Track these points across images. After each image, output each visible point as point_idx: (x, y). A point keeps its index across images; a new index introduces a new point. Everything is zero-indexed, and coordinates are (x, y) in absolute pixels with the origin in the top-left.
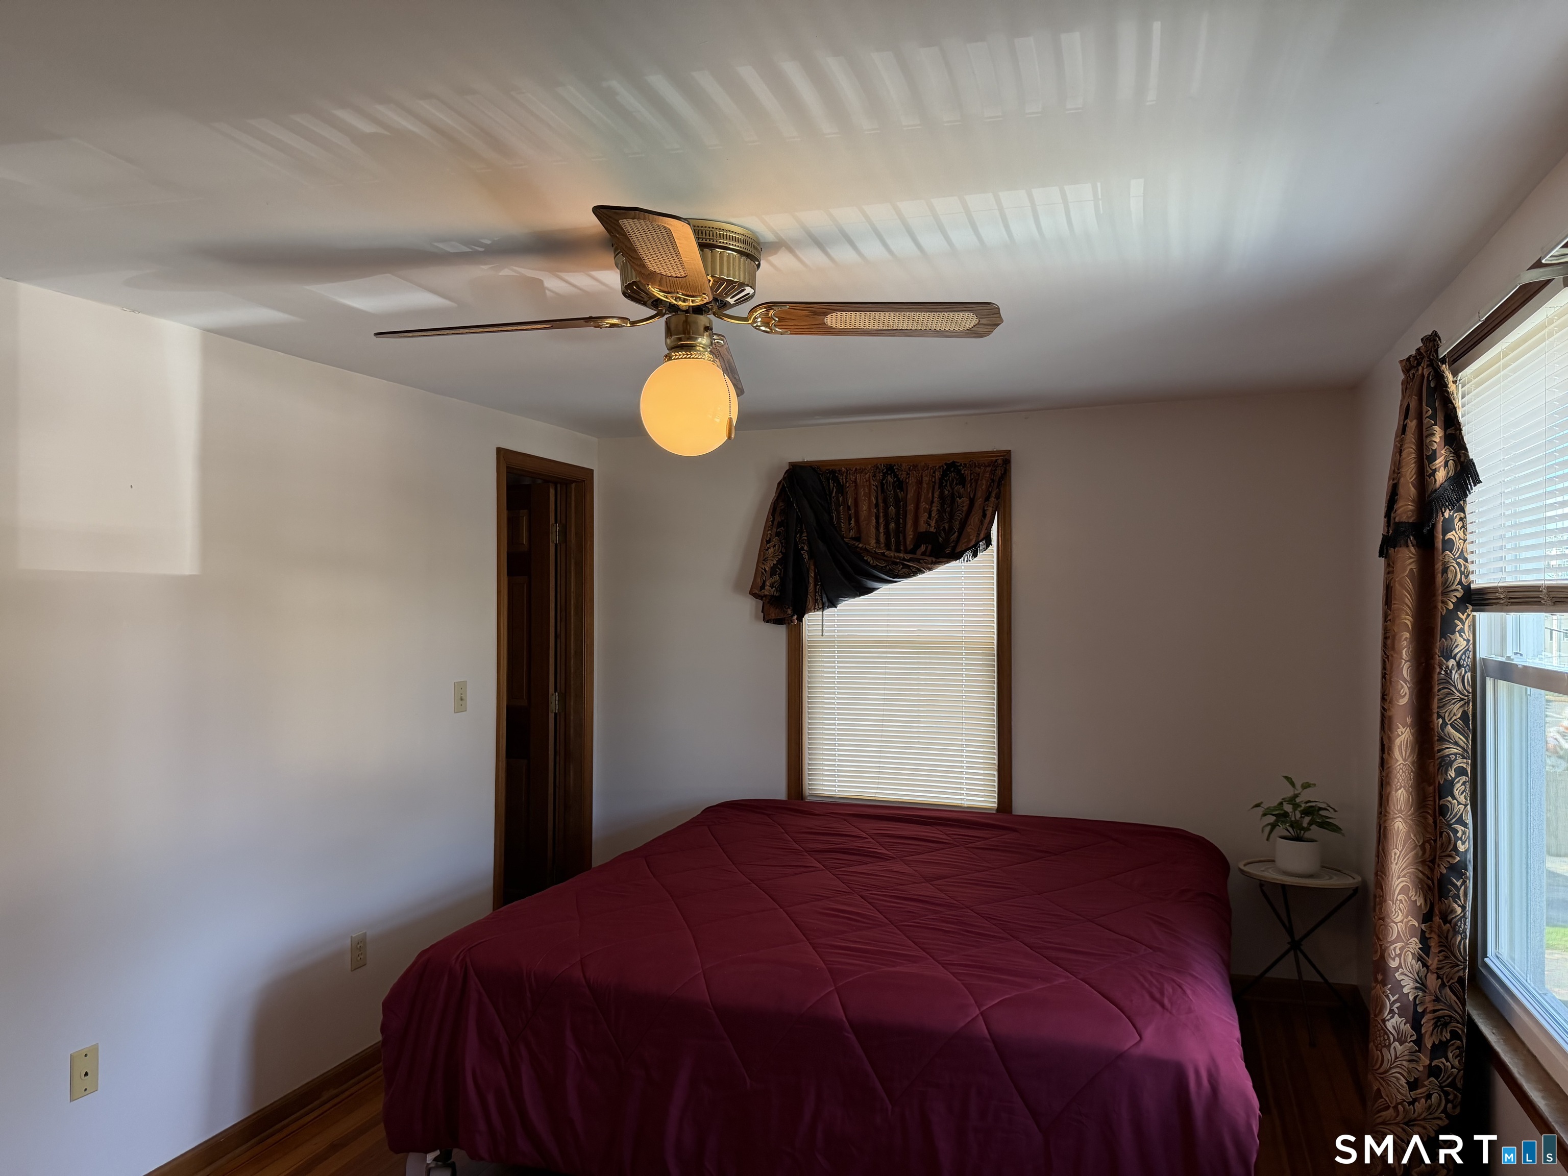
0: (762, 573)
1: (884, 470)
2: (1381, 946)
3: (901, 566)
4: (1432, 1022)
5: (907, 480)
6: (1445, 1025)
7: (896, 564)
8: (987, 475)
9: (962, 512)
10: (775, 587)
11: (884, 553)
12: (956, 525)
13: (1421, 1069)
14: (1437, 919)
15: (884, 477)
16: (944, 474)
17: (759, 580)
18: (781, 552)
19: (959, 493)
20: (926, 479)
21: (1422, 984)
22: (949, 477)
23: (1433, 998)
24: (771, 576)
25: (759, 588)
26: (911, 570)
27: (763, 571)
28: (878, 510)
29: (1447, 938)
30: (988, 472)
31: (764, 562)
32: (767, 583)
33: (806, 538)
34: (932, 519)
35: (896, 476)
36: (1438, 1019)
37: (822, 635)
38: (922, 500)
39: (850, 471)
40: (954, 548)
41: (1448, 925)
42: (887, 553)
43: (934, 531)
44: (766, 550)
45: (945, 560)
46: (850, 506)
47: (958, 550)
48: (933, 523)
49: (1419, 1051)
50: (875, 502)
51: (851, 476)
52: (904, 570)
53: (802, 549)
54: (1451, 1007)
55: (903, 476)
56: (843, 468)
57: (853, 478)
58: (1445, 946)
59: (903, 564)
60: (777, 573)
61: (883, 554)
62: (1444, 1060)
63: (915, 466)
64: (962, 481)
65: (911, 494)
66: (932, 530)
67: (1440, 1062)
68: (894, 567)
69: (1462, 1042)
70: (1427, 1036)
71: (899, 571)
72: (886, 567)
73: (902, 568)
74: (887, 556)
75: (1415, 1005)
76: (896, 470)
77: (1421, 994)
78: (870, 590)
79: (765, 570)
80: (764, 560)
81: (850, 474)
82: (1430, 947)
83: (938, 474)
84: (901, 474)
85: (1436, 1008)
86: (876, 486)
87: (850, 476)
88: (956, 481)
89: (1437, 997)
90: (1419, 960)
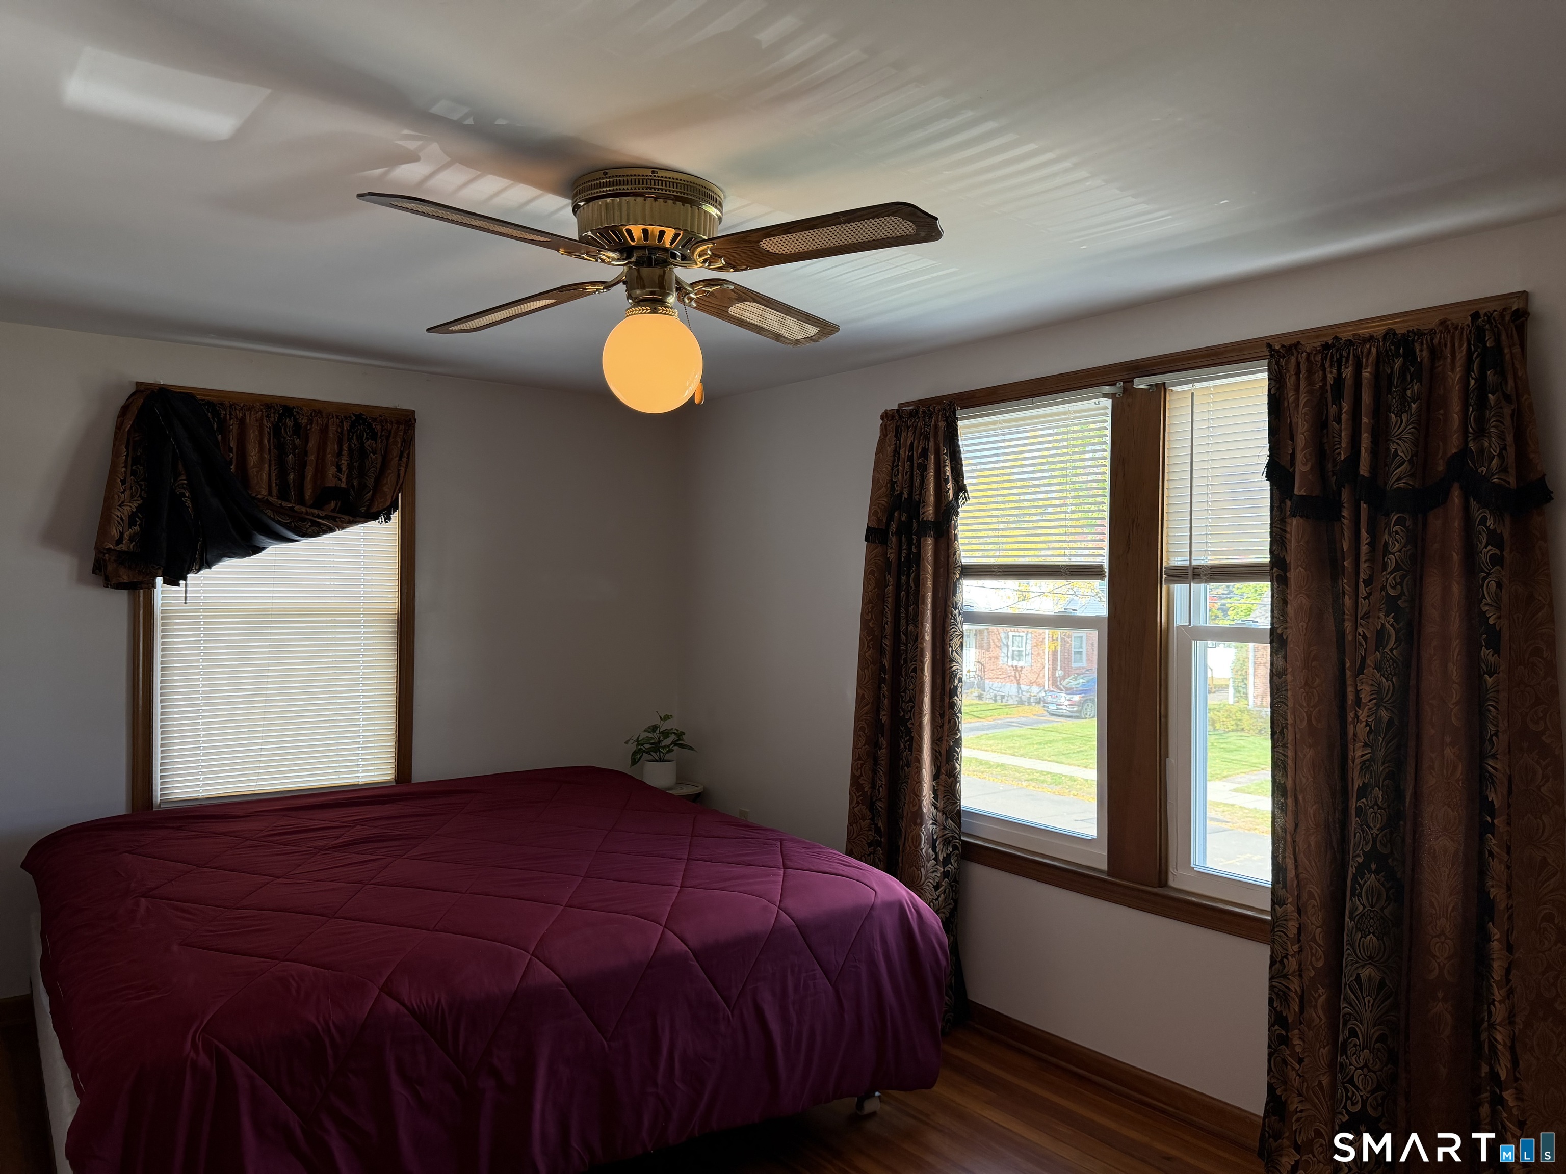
0: (119, 523)
1: (279, 411)
2: (919, 800)
3: (310, 524)
4: (942, 843)
5: (309, 427)
6: (949, 842)
7: (304, 520)
8: (401, 433)
9: (376, 469)
10: (135, 542)
11: (293, 507)
12: (370, 482)
13: (939, 875)
14: (943, 777)
15: (280, 419)
16: (353, 426)
17: (115, 531)
18: (140, 496)
19: (372, 449)
20: (332, 429)
21: (935, 821)
22: (358, 429)
23: (942, 827)
24: (130, 527)
25: (115, 542)
26: (321, 528)
27: (119, 520)
28: (270, 457)
29: (951, 787)
30: (401, 430)
31: (119, 508)
32: (126, 536)
33: (185, 482)
34: (342, 473)
35: (295, 420)
36: (945, 840)
37: (185, 603)
38: (328, 451)
39: (237, 406)
40: (369, 507)
41: (952, 778)
42: (297, 508)
43: (346, 486)
44: (122, 493)
45: (363, 520)
46: (232, 448)
47: (374, 510)
48: (344, 478)
49: (937, 864)
50: (268, 447)
51: (238, 412)
52: (313, 528)
53: (183, 495)
54: (953, 831)
55: (304, 421)
56: (227, 402)
57: (240, 415)
58: (949, 792)
59: (312, 521)
60: (138, 523)
61: (292, 509)
62: (950, 866)
63: (320, 412)
64: (374, 436)
65: (312, 444)
66: (343, 485)
67: (949, 867)
68: (300, 523)
69: (959, 851)
70: (940, 853)
71: (307, 529)
72: (290, 523)
73: (310, 526)
74: (296, 512)
75: (933, 835)
76: (295, 414)
77: (935, 827)
78: (257, 550)
79: (122, 519)
80: (120, 506)
81: (235, 409)
82: (938, 795)
83: (346, 426)
84: (302, 419)
85: (944, 833)
86: (270, 428)
87: (236, 412)
88: (367, 435)
89: (944, 826)
90: (933, 805)
